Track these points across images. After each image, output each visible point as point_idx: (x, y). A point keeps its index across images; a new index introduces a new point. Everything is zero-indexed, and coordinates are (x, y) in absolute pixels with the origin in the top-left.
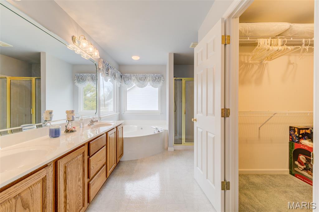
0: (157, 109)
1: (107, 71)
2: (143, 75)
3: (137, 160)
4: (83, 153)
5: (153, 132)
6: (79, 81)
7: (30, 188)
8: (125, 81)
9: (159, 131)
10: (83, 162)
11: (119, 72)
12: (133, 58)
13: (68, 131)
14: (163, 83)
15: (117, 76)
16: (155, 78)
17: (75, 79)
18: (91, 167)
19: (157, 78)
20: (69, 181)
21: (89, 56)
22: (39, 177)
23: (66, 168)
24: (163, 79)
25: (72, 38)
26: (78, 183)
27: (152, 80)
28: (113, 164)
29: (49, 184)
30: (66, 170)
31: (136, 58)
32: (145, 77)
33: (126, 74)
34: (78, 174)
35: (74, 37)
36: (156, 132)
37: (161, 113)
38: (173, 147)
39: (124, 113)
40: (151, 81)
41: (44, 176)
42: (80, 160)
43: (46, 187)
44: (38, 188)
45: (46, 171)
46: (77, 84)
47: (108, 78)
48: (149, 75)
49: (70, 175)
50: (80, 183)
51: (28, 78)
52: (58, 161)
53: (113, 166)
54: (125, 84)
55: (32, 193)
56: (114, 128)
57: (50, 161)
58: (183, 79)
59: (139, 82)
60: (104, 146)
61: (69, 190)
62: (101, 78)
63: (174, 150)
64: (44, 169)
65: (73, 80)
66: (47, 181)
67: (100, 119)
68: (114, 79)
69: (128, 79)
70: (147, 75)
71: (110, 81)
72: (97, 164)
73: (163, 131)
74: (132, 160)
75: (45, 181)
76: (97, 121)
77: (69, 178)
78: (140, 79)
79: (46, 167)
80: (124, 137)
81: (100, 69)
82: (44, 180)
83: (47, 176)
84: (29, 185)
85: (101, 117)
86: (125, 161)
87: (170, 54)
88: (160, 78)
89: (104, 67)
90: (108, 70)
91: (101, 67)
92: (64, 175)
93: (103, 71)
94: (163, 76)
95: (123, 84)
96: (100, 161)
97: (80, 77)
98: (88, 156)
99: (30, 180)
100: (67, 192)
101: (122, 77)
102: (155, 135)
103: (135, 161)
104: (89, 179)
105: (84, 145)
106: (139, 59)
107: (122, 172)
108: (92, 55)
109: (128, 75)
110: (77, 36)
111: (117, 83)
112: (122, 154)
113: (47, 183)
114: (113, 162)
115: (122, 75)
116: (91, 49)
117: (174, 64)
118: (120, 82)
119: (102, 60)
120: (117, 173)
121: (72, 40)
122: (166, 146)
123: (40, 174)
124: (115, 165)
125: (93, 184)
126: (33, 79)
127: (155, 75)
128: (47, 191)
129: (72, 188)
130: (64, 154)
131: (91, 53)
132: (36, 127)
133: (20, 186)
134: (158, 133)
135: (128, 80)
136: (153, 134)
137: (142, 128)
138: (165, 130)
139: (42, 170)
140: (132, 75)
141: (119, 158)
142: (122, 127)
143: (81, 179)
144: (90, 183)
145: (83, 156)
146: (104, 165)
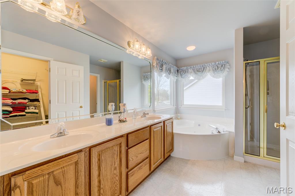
0: (221, 105)
1: (161, 68)
2: (201, 65)
3: (189, 160)
4: (121, 144)
5: (211, 132)
6: (145, 80)
7: (63, 168)
8: (181, 75)
9: (219, 132)
10: (120, 152)
11: (175, 67)
12: (188, 49)
13: (120, 121)
14: (228, 71)
15: (172, 71)
16: (216, 67)
17: (143, 78)
18: (130, 158)
19: (220, 66)
20: (103, 168)
21: (144, 56)
22: (70, 160)
23: (100, 156)
24: (229, 67)
25: (128, 43)
26: (114, 172)
27: (213, 70)
28: (159, 158)
29: (81, 168)
30: (100, 158)
31: (191, 48)
32: (204, 68)
33: (183, 68)
34: (114, 163)
35: (129, 42)
36: (215, 133)
37: (225, 109)
38: (243, 157)
39: (180, 107)
40: (211, 71)
41: (76, 160)
42: (116, 150)
43: (78, 170)
44: (70, 169)
45: (78, 156)
46: (144, 82)
47: (162, 73)
48: (208, 65)
49: (105, 164)
50: (117, 172)
51: (115, 81)
52: (91, 149)
53: (159, 161)
54: (182, 77)
55: (64, 173)
56: (161, 122)
57: (86, 147)
58: (262, 61)
59: (196, 74)
60: (147, 139)
61: (103, 176)
62: (156, 74)
63: (245, 162)
64: (76, 154)
65: (141, 79)
66: (79, 165)
67: (155, 112)
68: (169, 74)
69: (184, 72)
70: (206, 64)
71: (165, 76)
72: (137, 157)
73: (227, 132)
74: (183, 159)
75: (77, 165)
76: (148, 113)
77: (103, 166)
78: (198, 71)
79: (78, 153)
80: (174, 132)
81: (154, 66)
82: (76, 163)
83: (79, 161)
84: (61, 166)
85: (155, 110)
86: (176, 157)
87: (237, 31)
88: (223, 65)
89: (158, 63)
90: (162, 66)
91: (155, 64)
92: (98, 162)
93: (157, 67)
94: (228, 63)
95: (180, 78)
96: (141, 153)
97: (145, 76)
98: (127, 148)
99: (61, 162)
100: (101, 177)
101: (179, 71)
102: (212, 136)
103: (185, 161)
104: (128, 169)
105: (122, 136)
106: (195, 48)
107: (169, 169)
108: (146, 54)
109: (185, 68)
110: (132, 41)
111: (173, 78)
112: (171, 150)
113: (79, 167)
114: (159, 157)
115: (178, 69)
116: (144, 49)
117: (245, 44)
118: (176, 76)
119: (156, 57)
120: (164, 168)
121: (128, 45)
122: (231, 152)
123: (71, 158)
124: (163, 159)
125: (132, 175)
126: (118, 81)
127: (217, 63)
128: (79, 173)
129: (107, 175)
130: (98, 143)
131: (145, 52)
132: (101, 115)
133: (51, 166)
134: (218, 134)
135: (185, 74)
136: (211, 134)
137: (199, 125)
138: (230, 132)
139: (75, 155)
140: (188, 67)
141: (167, 153)
142: (172, 122)
143: (118, 169)
144: (129, 173)
145: (120, 147)
146: (147, 158)
